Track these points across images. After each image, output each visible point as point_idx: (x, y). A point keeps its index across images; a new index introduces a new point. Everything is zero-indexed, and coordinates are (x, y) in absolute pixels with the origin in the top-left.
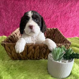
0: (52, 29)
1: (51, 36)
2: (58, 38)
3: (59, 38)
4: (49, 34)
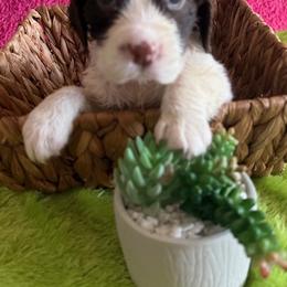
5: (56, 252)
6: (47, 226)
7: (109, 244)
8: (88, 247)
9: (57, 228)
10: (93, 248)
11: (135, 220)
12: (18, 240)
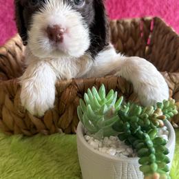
0: (138, 19)
1: (138, 46)
2: (164, 50)
3: (167, 52)
4: (130, 39)
5: (30, 174)
6: (25, 157)
7: (67, 170)
8: (52, 171)
9: (31, 158)
10: (56, 172)
11: (87, 141)
12: (5, 166)
